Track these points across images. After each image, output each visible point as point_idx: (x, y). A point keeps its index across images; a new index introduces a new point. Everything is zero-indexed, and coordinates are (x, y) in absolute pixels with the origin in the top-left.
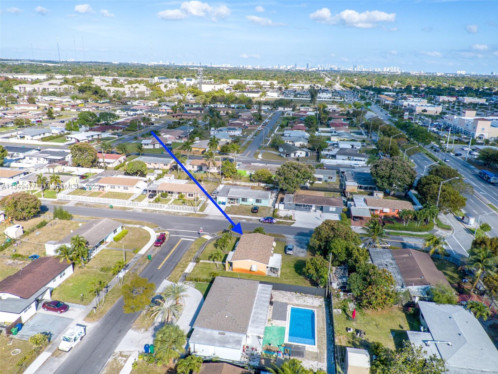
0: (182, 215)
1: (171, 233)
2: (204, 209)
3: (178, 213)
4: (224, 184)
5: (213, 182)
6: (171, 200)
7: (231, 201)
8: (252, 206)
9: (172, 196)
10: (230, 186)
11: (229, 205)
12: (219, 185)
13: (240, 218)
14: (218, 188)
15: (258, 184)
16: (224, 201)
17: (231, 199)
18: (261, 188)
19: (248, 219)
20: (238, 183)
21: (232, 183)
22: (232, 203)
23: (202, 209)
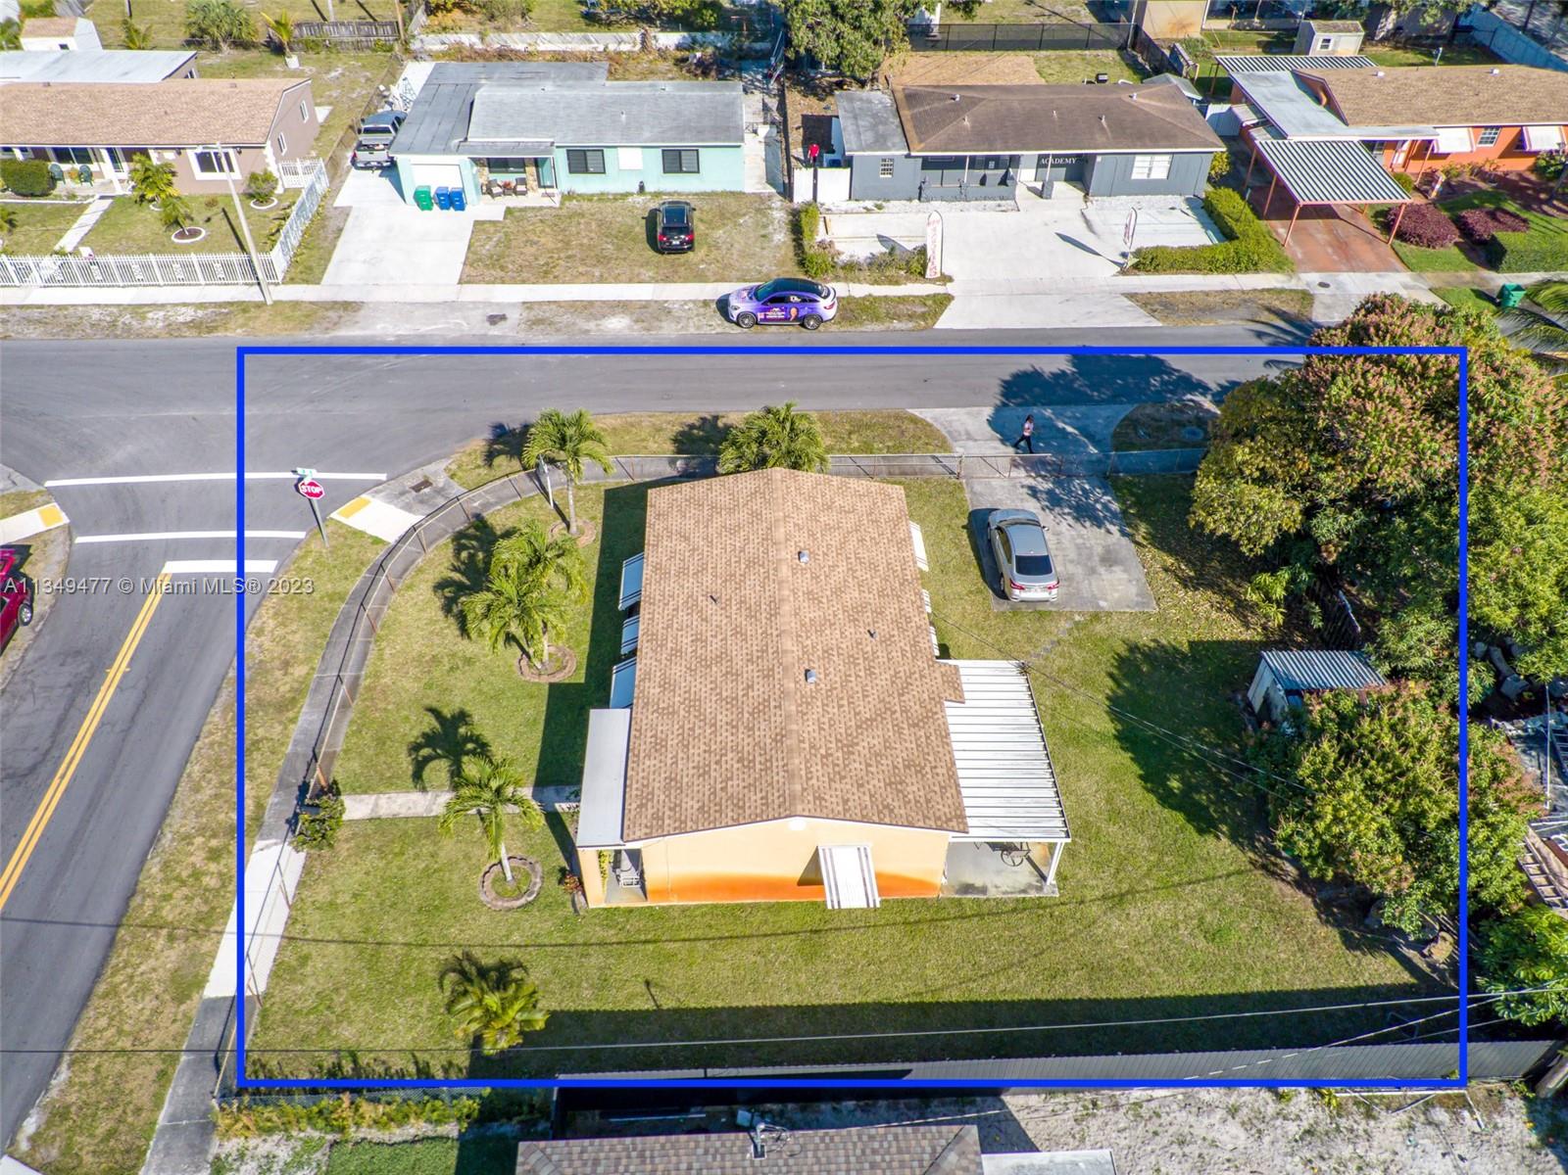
0: (172, 328)
1: (85, 511)
2: (326, 259)
3: (138, 310)
4: (432, 55)
5: (358, 46)
6: (81, 209)
7: (501, 178)
8: (643, 204)
9: (88, 177)
10: (475, 67)
11: (492, 209)
12: (400, 62)
13: (587, 308)
14: (396, 91)
15: (637, 35)
16: (452, 183)
17: (498, 164)
18: (663, 66)
19: (645, 305)
20: (517, 41)
21: (479, 46)
22: (507, 189)
23: (309, 265)
